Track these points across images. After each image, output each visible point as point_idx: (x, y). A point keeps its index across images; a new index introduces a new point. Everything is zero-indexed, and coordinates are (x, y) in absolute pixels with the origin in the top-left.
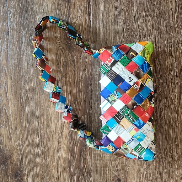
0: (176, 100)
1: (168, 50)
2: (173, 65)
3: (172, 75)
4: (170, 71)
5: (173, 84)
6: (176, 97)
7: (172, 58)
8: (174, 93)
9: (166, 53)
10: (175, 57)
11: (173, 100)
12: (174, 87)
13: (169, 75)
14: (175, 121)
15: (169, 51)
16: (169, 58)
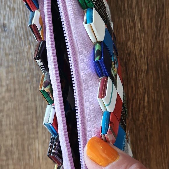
0: (146, 104)
1: (126, 5)
2: (136, 36)
3: (136, 55)
4: (132, 49)
5: (139, 72)
6: (146, 99)
7: (133, 21)
8: (141, 90)
9: (121, 11)
10: (141, 19)
11: (140, 104)
12: (140, 78)
13: (129, 54)
14: (146, 144)
15: (126, 8)
16: (127, 21)
